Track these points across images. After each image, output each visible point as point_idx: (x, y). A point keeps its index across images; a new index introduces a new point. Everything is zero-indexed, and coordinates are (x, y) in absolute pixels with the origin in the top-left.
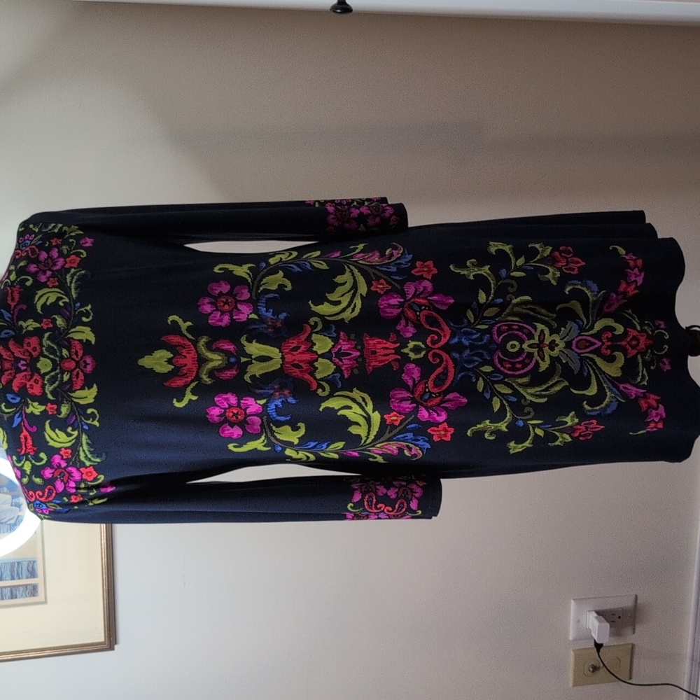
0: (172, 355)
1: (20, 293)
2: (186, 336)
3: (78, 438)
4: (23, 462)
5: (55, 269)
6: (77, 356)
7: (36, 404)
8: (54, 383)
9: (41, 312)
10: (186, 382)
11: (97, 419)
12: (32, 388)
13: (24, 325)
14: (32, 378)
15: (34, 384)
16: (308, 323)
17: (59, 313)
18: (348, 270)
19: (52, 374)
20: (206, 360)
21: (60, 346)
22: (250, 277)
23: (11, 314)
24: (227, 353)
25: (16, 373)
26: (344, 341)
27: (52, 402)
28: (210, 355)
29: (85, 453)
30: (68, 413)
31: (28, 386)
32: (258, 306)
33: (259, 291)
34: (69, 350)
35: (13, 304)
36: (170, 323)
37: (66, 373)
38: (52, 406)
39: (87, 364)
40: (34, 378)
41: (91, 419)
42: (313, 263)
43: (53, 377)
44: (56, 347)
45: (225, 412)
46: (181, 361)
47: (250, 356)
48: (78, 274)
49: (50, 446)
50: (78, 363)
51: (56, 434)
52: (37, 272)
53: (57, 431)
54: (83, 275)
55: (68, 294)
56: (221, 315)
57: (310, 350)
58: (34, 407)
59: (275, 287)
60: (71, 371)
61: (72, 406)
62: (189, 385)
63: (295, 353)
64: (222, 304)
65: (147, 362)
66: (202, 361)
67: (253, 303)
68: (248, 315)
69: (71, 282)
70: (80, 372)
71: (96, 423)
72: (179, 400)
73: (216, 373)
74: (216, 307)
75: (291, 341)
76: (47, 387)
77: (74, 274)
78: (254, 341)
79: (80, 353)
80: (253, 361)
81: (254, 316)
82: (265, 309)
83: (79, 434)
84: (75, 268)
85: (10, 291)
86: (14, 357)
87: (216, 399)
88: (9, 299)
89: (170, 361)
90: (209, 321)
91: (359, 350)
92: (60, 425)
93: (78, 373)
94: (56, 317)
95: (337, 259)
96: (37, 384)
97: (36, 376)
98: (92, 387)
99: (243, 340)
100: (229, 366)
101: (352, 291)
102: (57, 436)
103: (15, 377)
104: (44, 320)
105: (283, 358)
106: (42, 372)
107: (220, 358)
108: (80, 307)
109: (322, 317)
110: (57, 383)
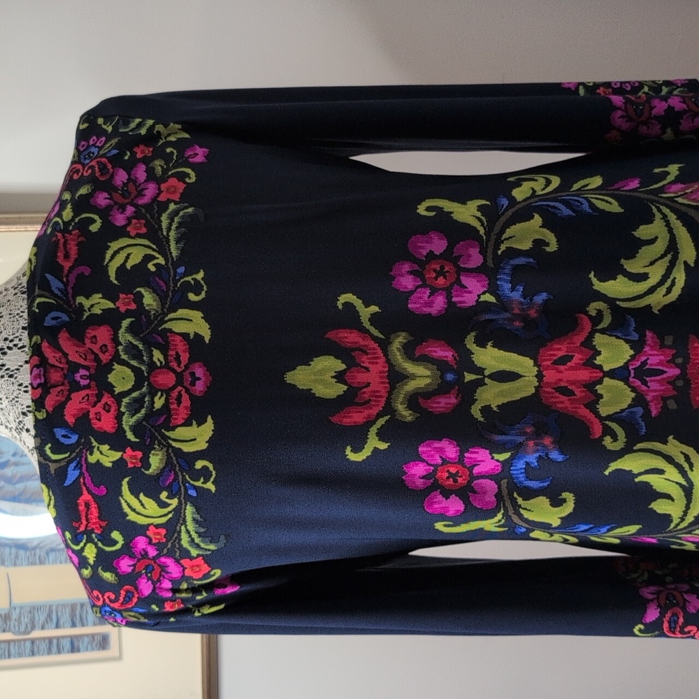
0: (343, 367)
1: (78, 244)
2: (367, 331)
3: (179, 512)
4: (82, 544)
5: (140, 202)
6: (179, 363)
7: (105, 448)
8: (137, 411)
9: (116, 282)
10: (369, 416)
11: (212, 479)
12: (100, 420)
13: (86, 303)
15: (103, 412)
16: (586, 313)
17: (147, 285)
18: (658, 216)
19: (135, 394)
20: (404, 377)
21: (149, 345)
23: (62, 282)
24: (441, 365)
25: (70, 391)
27: (134, 446)
28: (410, 367)
29: (190, 536)
30: (162, 466)
31: (91, 416)
32: (497, 279)
33: (499, 252)
34: (165, 352)
35: (67, 265)
36: (340, 307)
37: (159, 394)
38: (134, 454)
39: (195, 379)
40: (103, 401)
41: (202, 480)
42: (593, 200)
43: (135, 400)
44: (141, 347)
45: (435, 471)
46: (361, 377)
47: (480, 371)
48: (181, 213)
49: (129, 521)
50: (179, 376)
51: (140, 502)
52: (109, 208)
53: (142, 496)
54: (190, 216)
55: (164, 251)
56: (431, 294)
58: (101, 453)
59: (526, 245)
60: (167, 392)
61: (168, 455)
62: (373, 422)
63: (562, 368)
65: (300, 377)
66: (396, 377)
68: (479, 296)
69: (169, 229)
70: (183, 393)
71: (210, 486)
72: (357, 450)
73: (421, 400)
75: (555, 346)
76: (125, 418)
77: (176, 213)
78: (490, 344)
79: (185, 358)
80: (487, 380)
81: (488, 298)
82: (510, 285)
83: (180, 502)
84: (176, 203)
85: (62, 241)
86: (68, 362)
87: (420, 449)
88: (60, 254)
89: (340, 377)
90: (409, 306)
91: (677, 366)
92: (147, 486)
93: (180, 395)
94: (142, 290)
95: (636, 194)
96: (108, 411)
97: (106, 399)
99: (470, 342)
100: (442, 389)
102: (142, 505)
103: (68, 398)
105: (539, 376)
106: (117, 390)
107: (428, 373)
108: (185, 275)
109: (611, 302)
110: (143, 411)
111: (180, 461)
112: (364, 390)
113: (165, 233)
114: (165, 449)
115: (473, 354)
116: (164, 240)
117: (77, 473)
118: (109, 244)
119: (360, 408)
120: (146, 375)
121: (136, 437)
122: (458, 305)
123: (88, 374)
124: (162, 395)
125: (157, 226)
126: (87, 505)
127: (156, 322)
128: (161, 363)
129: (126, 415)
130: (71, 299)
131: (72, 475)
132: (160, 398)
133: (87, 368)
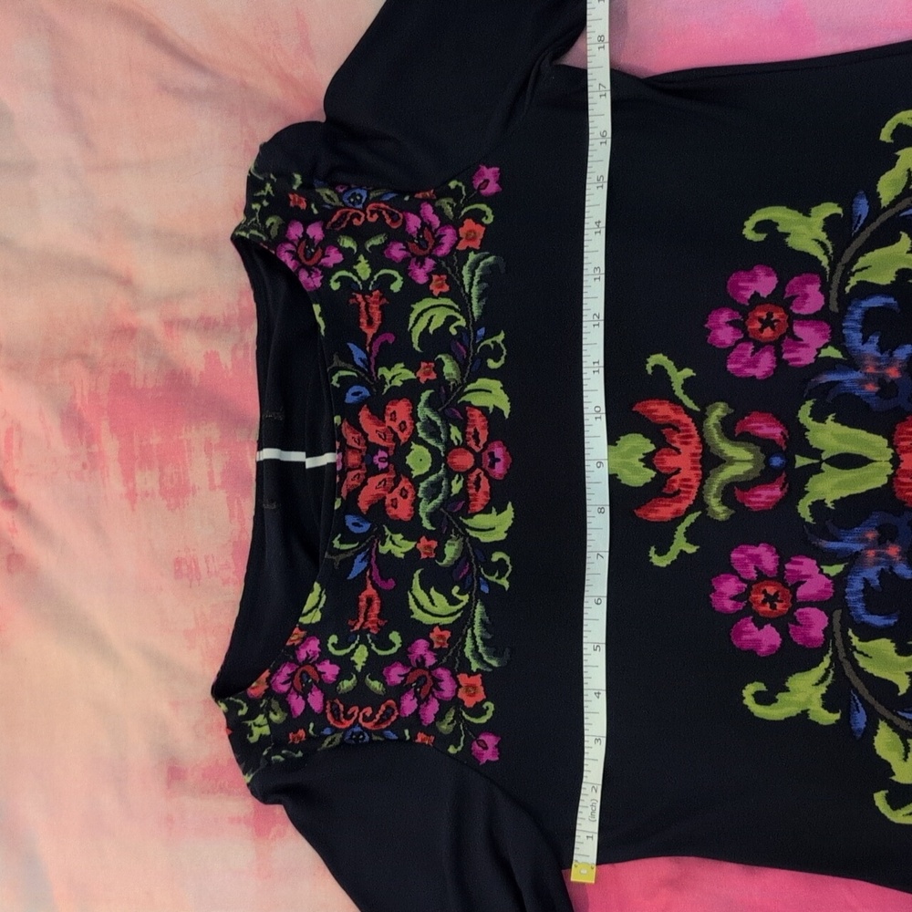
111: (477, 552)
112: (674, 477)
113: (467, 290)
114: (461, 539)
115: (809, 431)
116: (466, 298)
117: (365, 564)
118: (412, 306)
119: (667, 501)
120: (443, 455)
121: (432, 525)
122: (790, 364)
123: (386, 456)
124: (460, 479)
125: (458, 282)
126: (370, 601)
127: (455, 394)
128: (458, 441)
129: (423, 501)
130: (373, 370)
131: (359, 566)
132: (458, 482)
133: (386, 449)
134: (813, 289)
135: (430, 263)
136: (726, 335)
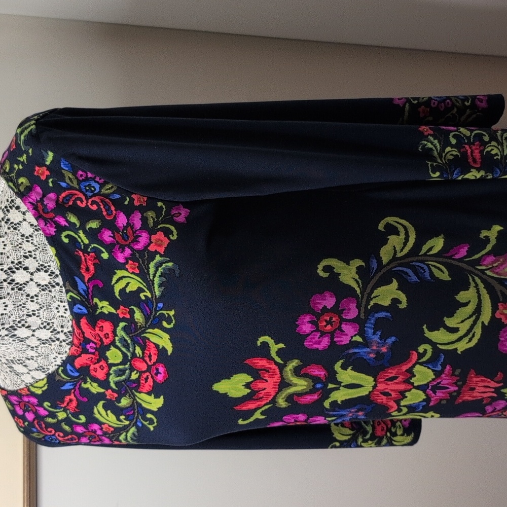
14: (98, 362)
22: (359, 286)
26: (447, 376)
57: (407, 381)
64: (325, 323)
67: (359, 323)
74: (317, 326)
98: (159, 397)
101: (474, 317)
104: (121, 307)
134: (353, 306)
135: (128, 251)
136: (307, 328)
